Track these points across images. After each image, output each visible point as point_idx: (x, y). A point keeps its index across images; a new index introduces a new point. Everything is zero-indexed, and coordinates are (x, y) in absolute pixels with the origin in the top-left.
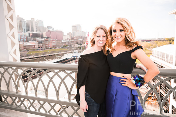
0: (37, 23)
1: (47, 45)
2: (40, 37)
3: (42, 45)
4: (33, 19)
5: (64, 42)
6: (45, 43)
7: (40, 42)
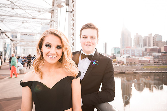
0: (155, 38)
1: (164, 60)
2: (157, 52)
3: (158, 61)
4: (151, 34)
6: (162, 58)
7: (156, 57)
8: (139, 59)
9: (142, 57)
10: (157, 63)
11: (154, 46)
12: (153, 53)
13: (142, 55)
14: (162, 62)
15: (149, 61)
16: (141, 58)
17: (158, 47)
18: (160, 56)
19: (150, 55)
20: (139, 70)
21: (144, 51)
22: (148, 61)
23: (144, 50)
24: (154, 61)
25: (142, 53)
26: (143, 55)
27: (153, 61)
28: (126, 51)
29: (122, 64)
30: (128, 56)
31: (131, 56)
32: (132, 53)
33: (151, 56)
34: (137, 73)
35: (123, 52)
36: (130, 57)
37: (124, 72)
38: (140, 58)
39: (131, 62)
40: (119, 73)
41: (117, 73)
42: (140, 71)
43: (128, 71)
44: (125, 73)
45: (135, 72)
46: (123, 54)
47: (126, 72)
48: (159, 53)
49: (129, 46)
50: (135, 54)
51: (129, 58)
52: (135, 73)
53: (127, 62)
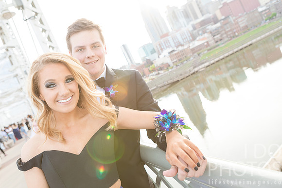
1: (229, 31)
2: (212, 23)
3: (221, 36)
5: (265, 10)
6: (224, 30)
7: (215, 31)
8: (191, 48)
9: (193, 42)
10: (221, 40)
11: (203, 15)
12: (207, 28)
13: (191, 38)
14: (227, 37)
15: (207, 42)
16: (193, 44)
17: (210, 13)
18: (221, 27)
19: (204, 33)
20: (199, 65)
21: (192, 31)
22: (206, 44)
23: (191, 29)
24: (214, 39)
25: (189, 35)
26: (194, 38)
27: (213, 41)
28: (164, 44)
29: (168, 69)
30: (170, 50)
31: (175, 49)
32: (175, 41)
33: (206, 35)
34: (197, 72)
35: (158, 47)
36: (174, 51)
37: (176, 80)
38: (190, 45)
39: (180, 58)
40: (168, 86)
41: (165, 87)
42: (201, 67)
43: (181, 75)
44: (178, 81)
45: (193, 71)
46: (160, 51)
47: (180, 79)
48: (215, 23)
49: (165, 32)
50: (179, 43)
51: (174, 53)
52: (194, 73)
53: (173, 61)
